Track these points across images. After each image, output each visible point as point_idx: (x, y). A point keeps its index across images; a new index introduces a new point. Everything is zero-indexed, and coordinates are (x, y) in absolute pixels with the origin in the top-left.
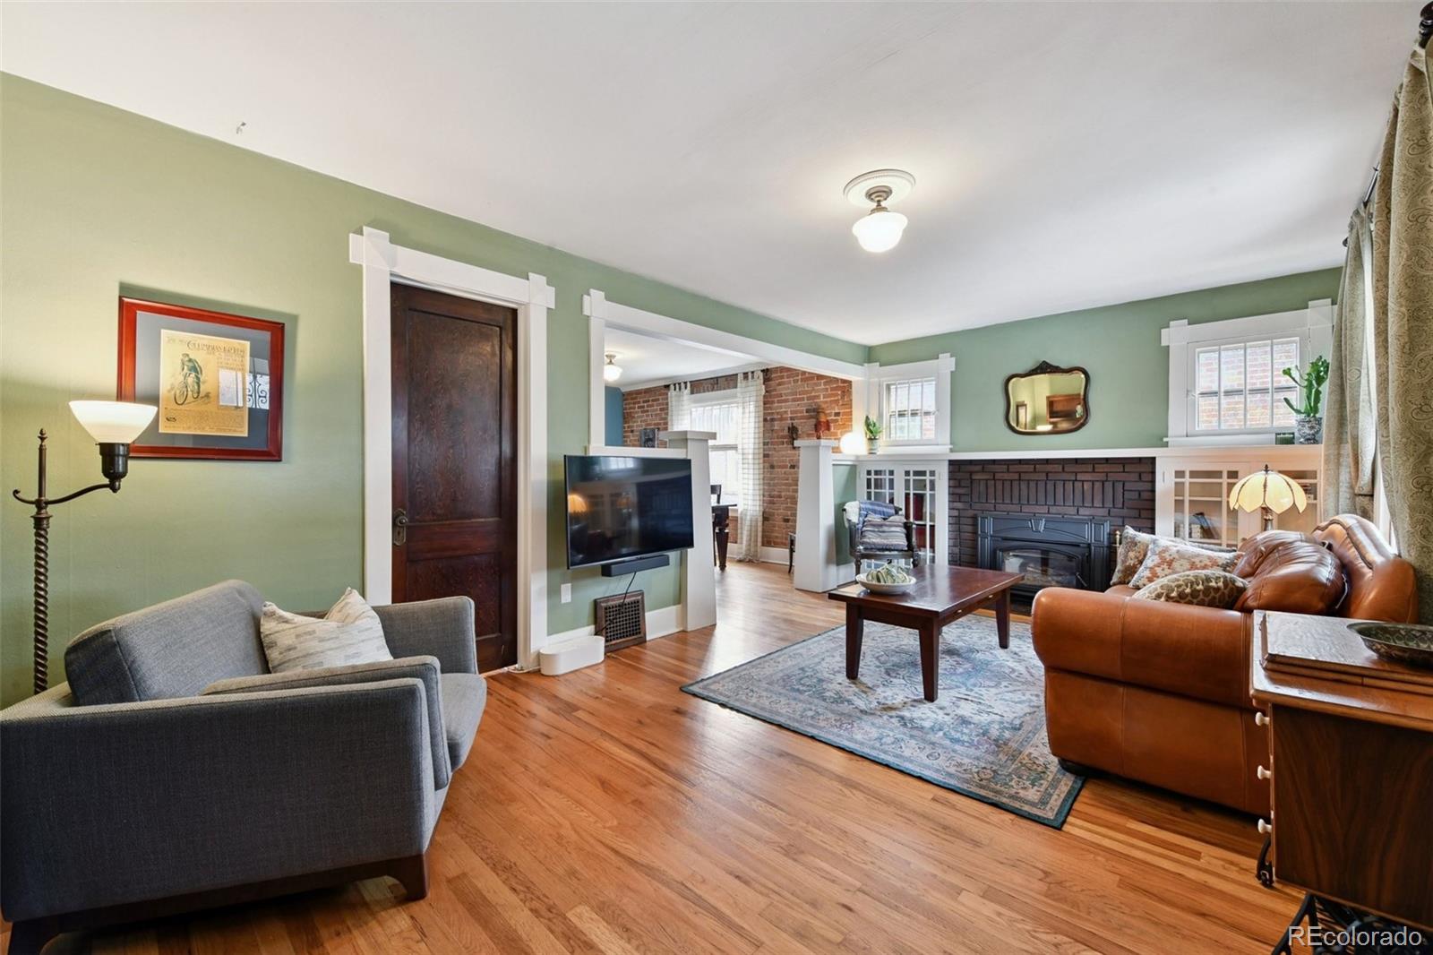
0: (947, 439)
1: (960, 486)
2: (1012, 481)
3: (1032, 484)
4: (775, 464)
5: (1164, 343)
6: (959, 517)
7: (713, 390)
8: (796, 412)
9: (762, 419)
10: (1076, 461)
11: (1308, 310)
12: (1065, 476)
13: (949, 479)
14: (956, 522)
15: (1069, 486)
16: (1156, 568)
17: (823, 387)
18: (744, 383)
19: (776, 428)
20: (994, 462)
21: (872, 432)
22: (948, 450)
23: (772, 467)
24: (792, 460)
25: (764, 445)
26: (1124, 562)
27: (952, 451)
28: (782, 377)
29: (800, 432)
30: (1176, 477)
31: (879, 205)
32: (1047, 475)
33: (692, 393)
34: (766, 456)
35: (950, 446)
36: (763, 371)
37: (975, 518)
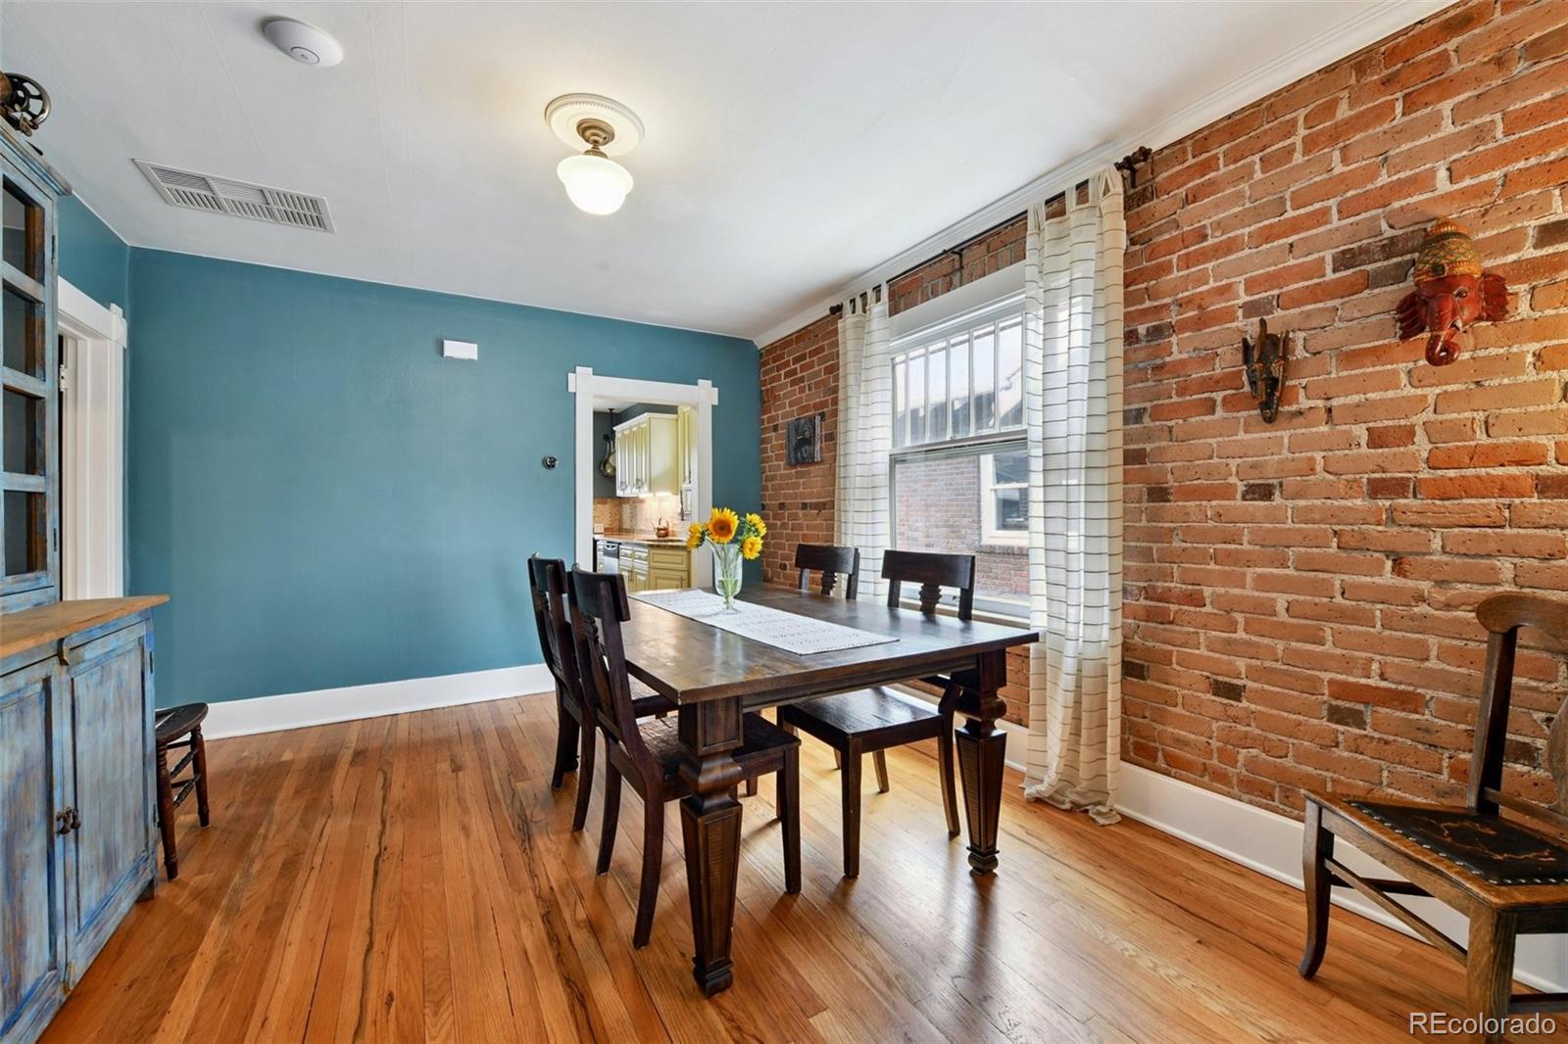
4: (1171, 482)
7: (949, 287)
8: (1272, 280)
9: (1119, 330)
17: (1448, 129)
18: (1050, 227)
19: (1176, 356)
23: (1159, 494)
24: (1254, 466)
25: (1126, 421)
28: (1209, 165)
29: (1299, 352)
33: (894, 310)
34: (1132, 457)
36: (1119, 167)
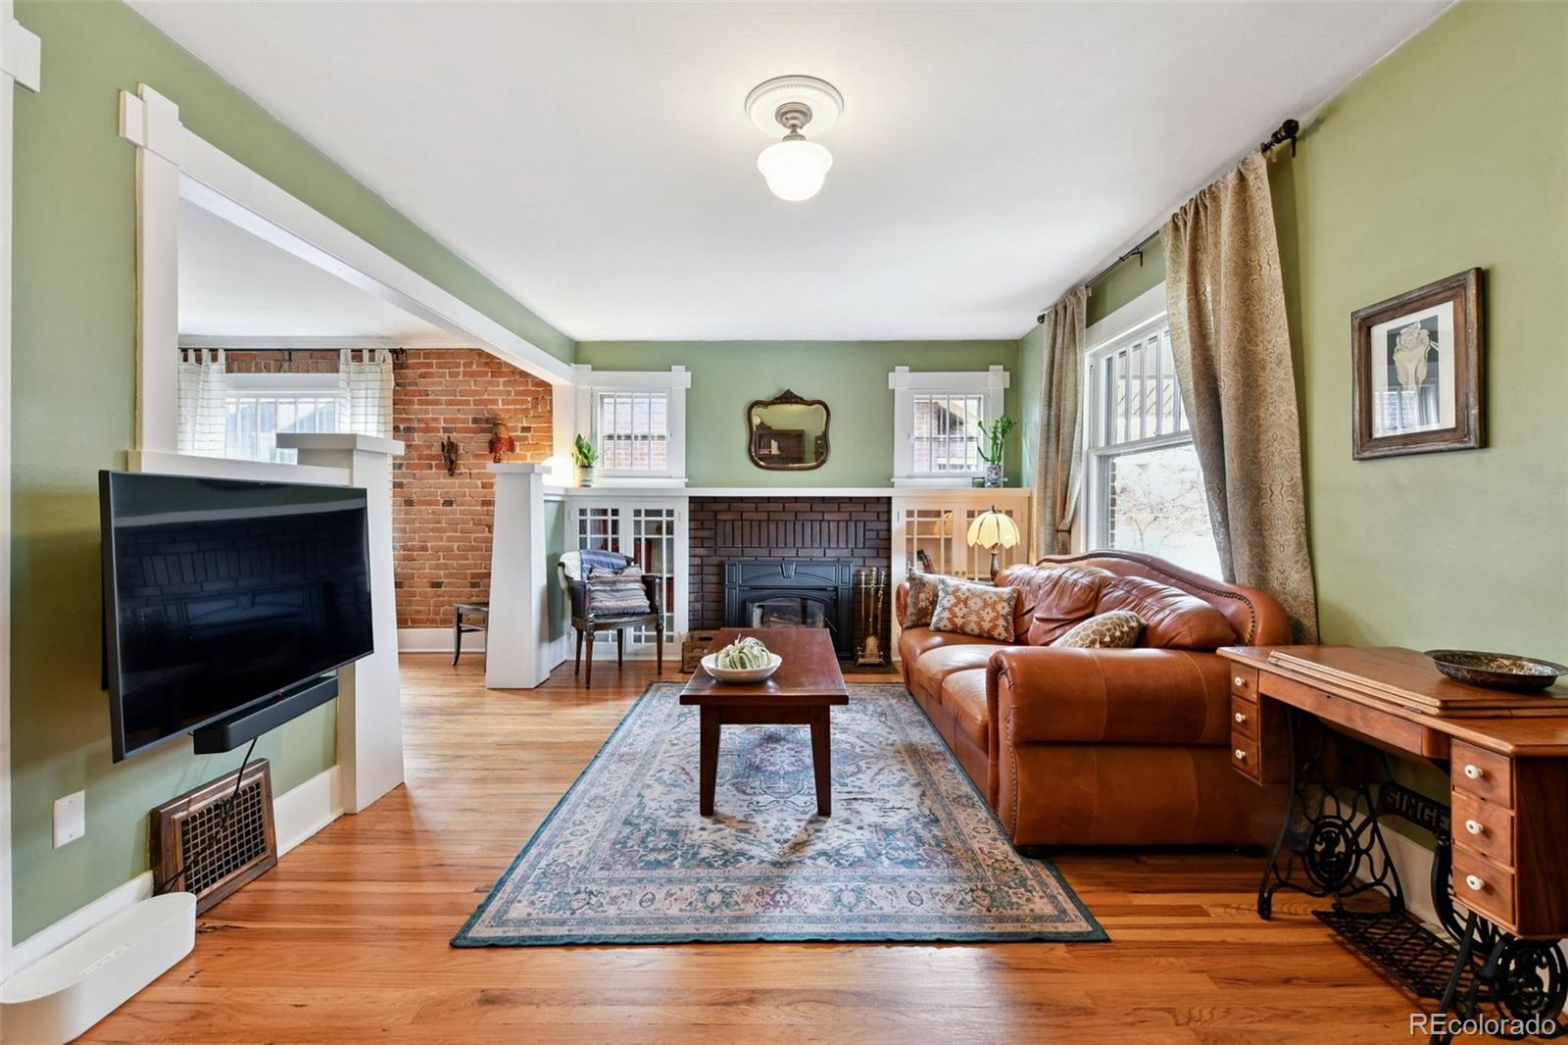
0: (680, 469)
1: (702, 528)
2: (760, 521)
3: (781, 526)
4: (415, 497)
5: (890, 387)
6: (701, 565)
7: (279, 370)
8: (453, 421)
9: (390, 427)
10: (824, 499)
11: (990, 373)
12: (814, 516)
13: (690, 520)
14: (697, 571)
15: (817, 525)
16: (954, 608)
17: (501, 388)
18: (354, 366)
19: (416, 442)
20: (741, 499)
21: (586, 457)
22: (684, 485)
23: (409, 503)
24: (447, 493)
25: (394, 468)
26: (915, 604)
27: (687, 485)
28: (429, 366)
29: (461, 451)
30: (908, 517)
31: (794, 131)
32: (796, 514)
33: (229, 370)
34: (397, 485)
35: (687, 480)
36: (393, 351)
37: (721, 566)
